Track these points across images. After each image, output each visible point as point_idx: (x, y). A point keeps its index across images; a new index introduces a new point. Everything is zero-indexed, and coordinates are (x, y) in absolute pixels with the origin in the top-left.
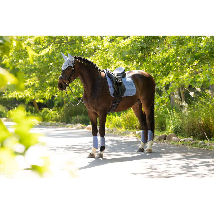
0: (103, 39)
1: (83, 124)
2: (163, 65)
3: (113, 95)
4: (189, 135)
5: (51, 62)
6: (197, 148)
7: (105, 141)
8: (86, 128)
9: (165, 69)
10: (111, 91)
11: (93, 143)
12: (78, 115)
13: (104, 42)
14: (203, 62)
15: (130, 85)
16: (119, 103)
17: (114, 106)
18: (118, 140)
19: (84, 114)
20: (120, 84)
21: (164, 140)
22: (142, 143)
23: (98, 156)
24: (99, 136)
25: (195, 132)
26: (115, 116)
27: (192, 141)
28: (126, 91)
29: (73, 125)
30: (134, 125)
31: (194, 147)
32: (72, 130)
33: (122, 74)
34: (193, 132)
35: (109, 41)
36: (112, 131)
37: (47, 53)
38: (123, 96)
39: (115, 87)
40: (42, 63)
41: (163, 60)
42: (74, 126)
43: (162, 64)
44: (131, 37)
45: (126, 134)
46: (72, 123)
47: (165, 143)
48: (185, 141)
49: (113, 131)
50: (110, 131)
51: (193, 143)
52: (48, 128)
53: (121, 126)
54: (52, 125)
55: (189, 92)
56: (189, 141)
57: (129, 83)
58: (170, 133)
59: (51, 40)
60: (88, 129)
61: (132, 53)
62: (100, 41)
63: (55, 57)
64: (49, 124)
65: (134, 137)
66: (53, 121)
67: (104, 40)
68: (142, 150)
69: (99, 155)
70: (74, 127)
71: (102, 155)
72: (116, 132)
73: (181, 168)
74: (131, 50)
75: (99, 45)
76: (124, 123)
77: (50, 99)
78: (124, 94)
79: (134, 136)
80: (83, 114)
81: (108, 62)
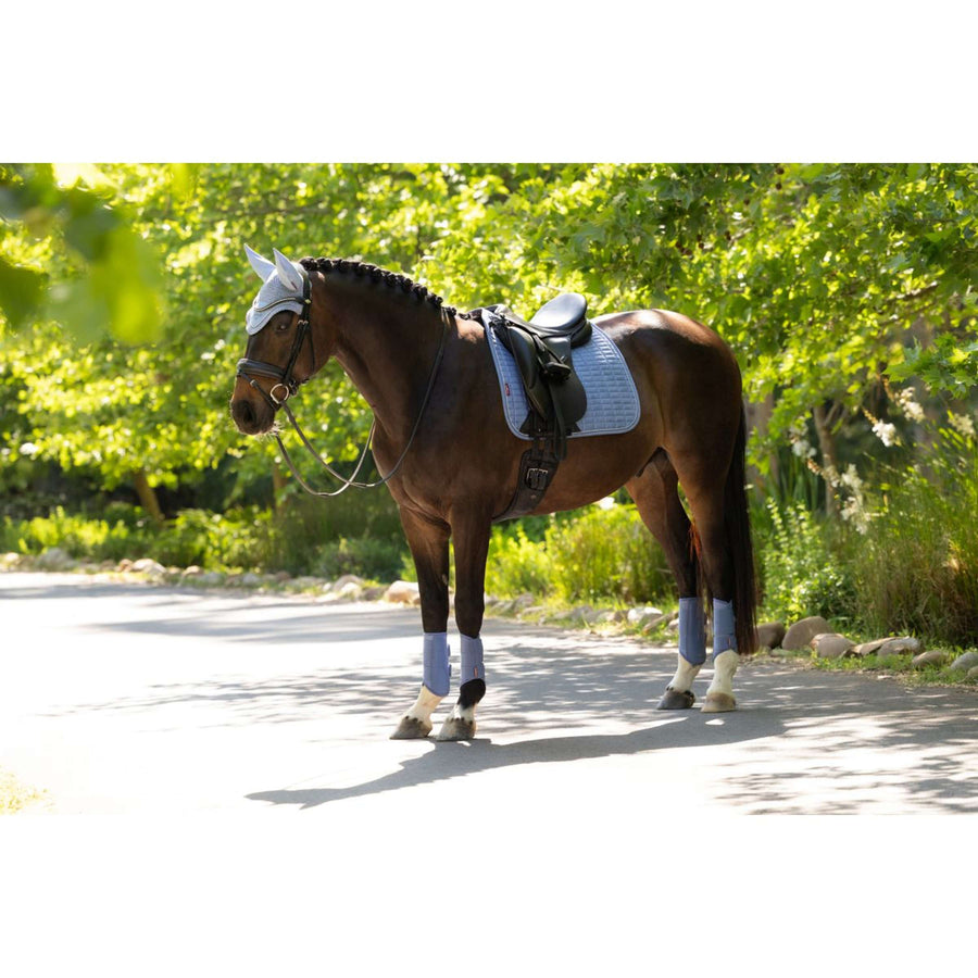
0: (458, 194)
1: (370, 577)
2: (760, 296)
3: (522, 430)
4: (891, 624)
5: (221, 300)
6: (947, 686)
7: (485, 653)
8: (386, 595)
9: (768, 319)
10: (514, 412)
11: (426, 666)
12: (344, 537)
13: (460, 207)
14: (968, 270)
15: (611, 382)
16: (554, 466)
17: (528, 483)
18: (551, 649)
19: (372, 533)
20: (561, 377)
21: (775, 651)
22: (682, 664)
23: (452, 731)
24: (453, 632)
25: (920, 610)
26: (517, 540)
27: (917, 654)
28: (588, 413)
29: (323, 584)
30: (608, 580)
31: (933, 680)
32: (321, 604)
33: (574, 331)
34: (911, 610)
35: (484, 200)
36: (513, 607)
37: (207, 258)
38: (574, 435)
39: (531, 392)
40: (182, 300)
41: (760, 274)
42: (327, 586)
43: (754, 292)
44: (602, 168)
45: (581, 624)
46: (316, 571)
47: (778, 663)
48: (879, 652)
49: (516, 610)
50: (502, 606)
51: (924, 664)
52: (211, 595)
53: (551, 585)
54: (228, 582)
55: (873, 425)
56: (902, 652)
57: (606, 374)
58: (792, 615)
59: (220, 197)
60: (396, 598)
61: (626, 234)
62: (444, 200)
63: (238, 276)
64: (215, 580)
65: (620, 635)
66: (229, 565)
67: (464, 196)
68: (681, 700)
69: (454, 723)
70: (330, 590)
71: (471, 723)
72: (530, 613)
73: (914, 791)
74: (618, 220)
75: (438, 218)
76: (561, 572)
77: (215, 465)
78: (579, 424)
79: (624, 629)
80: (367, 531)
81: (499, 286)
